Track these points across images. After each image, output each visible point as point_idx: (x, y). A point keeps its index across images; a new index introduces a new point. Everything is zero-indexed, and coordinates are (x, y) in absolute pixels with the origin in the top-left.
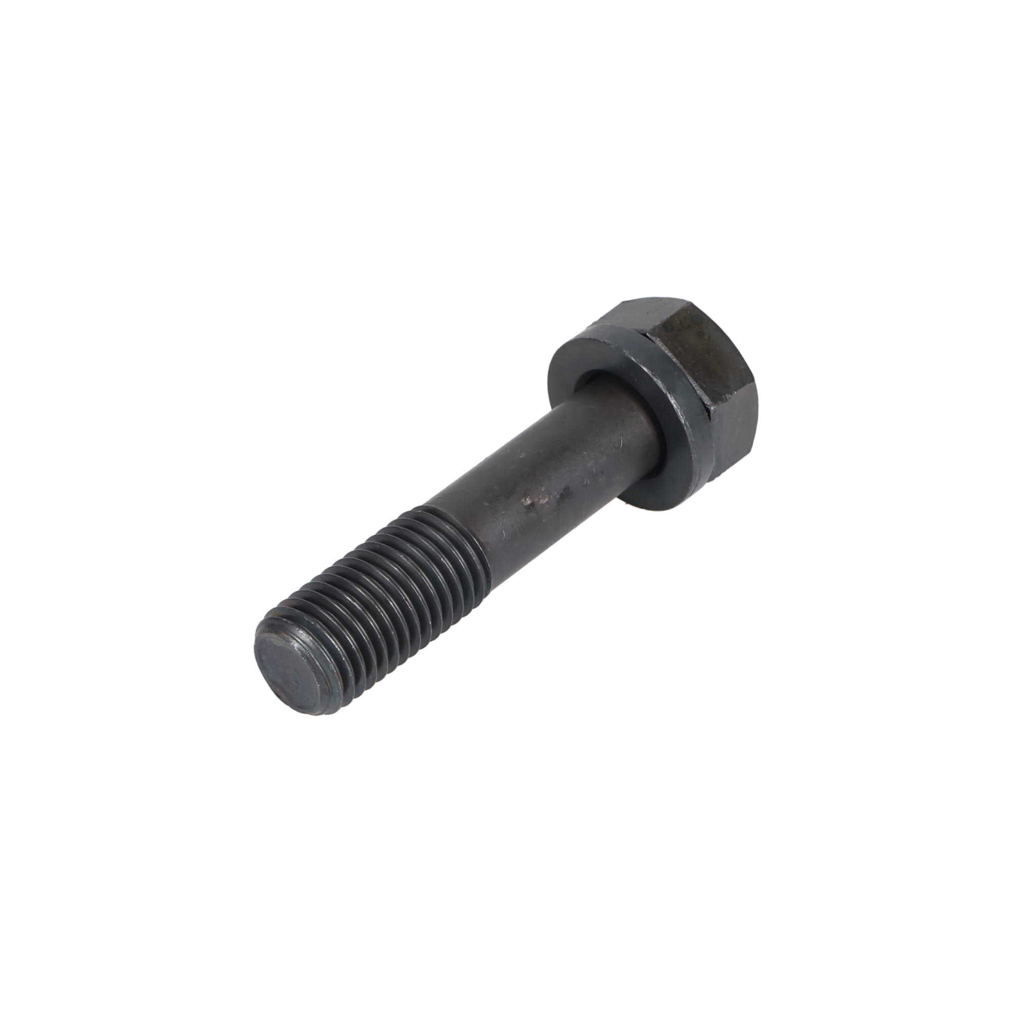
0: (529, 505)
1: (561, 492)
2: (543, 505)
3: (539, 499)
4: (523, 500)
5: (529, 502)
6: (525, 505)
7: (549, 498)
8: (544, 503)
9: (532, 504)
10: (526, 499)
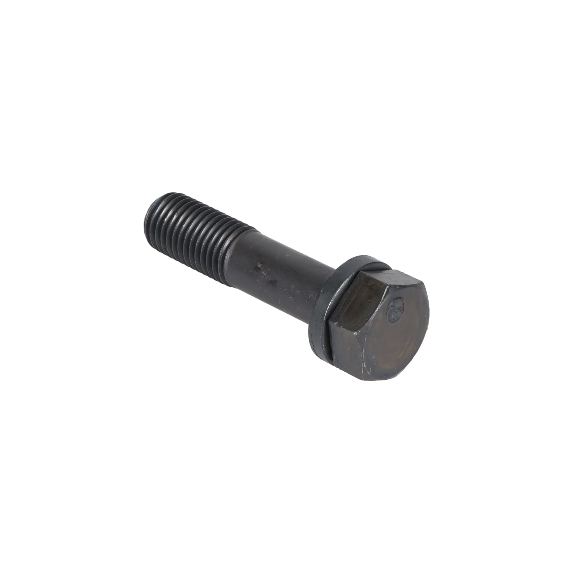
0: (258, 267)
1: (273, 280)
2: (262, 274)
3: (263, 271)
4: (259, 263)
5: (259, 266)
6: (257, 265)
7: (267, 275)
8: (263, 274)
9: (259, 269)
10: (260, 264)
